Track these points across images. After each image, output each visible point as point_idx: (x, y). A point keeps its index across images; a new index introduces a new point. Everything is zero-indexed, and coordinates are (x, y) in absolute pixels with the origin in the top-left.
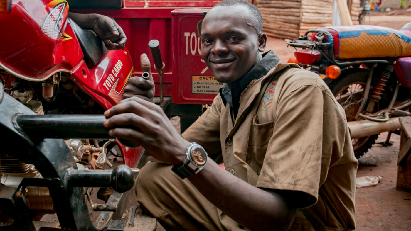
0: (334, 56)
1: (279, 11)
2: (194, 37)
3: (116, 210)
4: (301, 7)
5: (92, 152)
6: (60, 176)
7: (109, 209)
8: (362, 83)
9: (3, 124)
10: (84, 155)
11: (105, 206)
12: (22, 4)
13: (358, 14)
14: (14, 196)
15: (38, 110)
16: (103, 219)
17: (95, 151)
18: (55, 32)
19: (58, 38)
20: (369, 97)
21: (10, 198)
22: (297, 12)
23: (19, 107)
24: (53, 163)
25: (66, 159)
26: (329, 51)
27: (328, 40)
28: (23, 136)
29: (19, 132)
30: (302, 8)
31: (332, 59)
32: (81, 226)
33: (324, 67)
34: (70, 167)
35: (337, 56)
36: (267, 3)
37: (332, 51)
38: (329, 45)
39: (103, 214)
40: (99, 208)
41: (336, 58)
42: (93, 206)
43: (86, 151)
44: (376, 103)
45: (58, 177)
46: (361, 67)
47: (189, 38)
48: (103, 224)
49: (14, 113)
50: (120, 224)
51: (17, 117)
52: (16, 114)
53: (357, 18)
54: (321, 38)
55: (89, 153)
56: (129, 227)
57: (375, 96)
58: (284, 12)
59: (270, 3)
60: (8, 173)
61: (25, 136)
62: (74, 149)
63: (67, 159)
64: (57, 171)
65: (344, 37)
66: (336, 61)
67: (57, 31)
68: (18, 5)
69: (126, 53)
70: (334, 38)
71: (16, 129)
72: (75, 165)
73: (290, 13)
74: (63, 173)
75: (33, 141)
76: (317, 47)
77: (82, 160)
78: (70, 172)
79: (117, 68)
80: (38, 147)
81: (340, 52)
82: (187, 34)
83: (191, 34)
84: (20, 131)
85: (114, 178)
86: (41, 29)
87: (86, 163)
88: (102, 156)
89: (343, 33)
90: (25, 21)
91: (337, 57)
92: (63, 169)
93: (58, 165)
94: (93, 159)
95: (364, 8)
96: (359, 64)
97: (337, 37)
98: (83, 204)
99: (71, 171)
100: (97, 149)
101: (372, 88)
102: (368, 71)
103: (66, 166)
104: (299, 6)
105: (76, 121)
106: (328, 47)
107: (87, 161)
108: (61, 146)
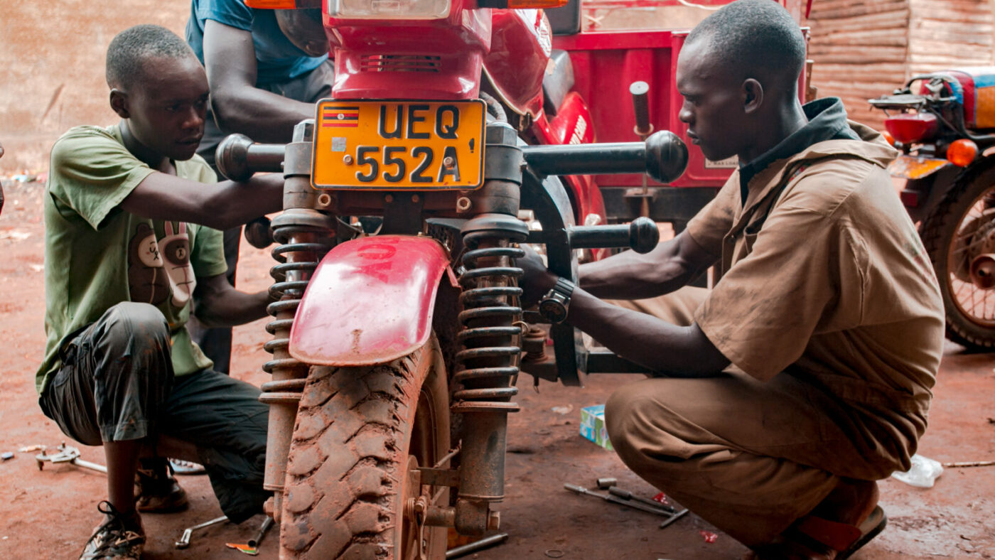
0: (966, 124)
1: (850, 72)
4: (908, 59)
22: (897, 73)
26: (954, 114)
27: (952, 92)
30: (911, 62)
31: (961, 130)
33: (944, 147)
35: (970, 122)
36: (820, 53)
37: (960, 114)
38: (955, 103)
41: (969, 126)
54: (937, 88)
58: (863, 72)
59: (828, 53)
65: (983, 85)
66: (968, 133)
70: (964, 89)
73: (879, 76)
76: (929, 107)
81: (975, 114)
89: (983, 77)
91: (971, 125)
97: (969, 85)
104: (901, 57)
106: (952, 106)
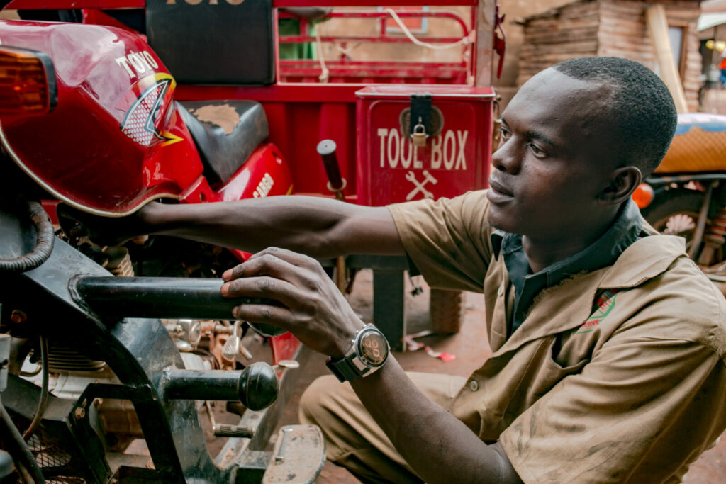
2: (394, 139)
3: (252, 435)
5: (216, 333)
6: (152, 381)
7: (242, 434)
8: (693, 214)
9: (53, 294)
10: (203, 339)
11: (234, 428)
12: (88, 85)
13: (696, 87)
14: (71, 416)
15: (122, 263)
16: (232, 449)
17: (223, 333)
18: (146, 133)
19: (151, 144)
20: (703, 237)
21: (64, 420)
23: (81, 264)
24: (139, 359)
25: (162, 352)
28: (86, 313)
29: (80, 307)
32: (190, 465)
34: (170, 364)
39: (232, 442)
40: (225, 431)
42: (214, 428)
43: (207, 332)
44: (716, 251)
45: (149, 382)
46: (691, 186)
47: (386, 138)
48: (232, 457)
49: (73, 272)
50: (261, 459)
51: (77, 280)
52: (76, 276)
53: (695, 95)
55: (211, 336)
56: (276, 464)
57: (714, 238)
60: (69, 372)
61: (90, 313)
62: (184, 330)
63: (164, 352)
64: (146, 372)
67: (151, 132)
68: (81, 86)
69: (279, 161)
71: (75, 301)
72: (179, 362)
74: (157, 375)
75: (104, 322)
77: (199, 347)
78: (169, 374)
79: (264, 188)
80: (113, 333)
82: (382, 132)
83: (389, 132)
84: (82, 305)
85: (244, 385)
86: (121, 128)
87: (205, 352)
88: (233, 342)
90: (94, 115)
92: (157, 369)
93: (148, 362)
94: (219, 345)
95: (708, 76)
96: (687, 182)
98: (194, 427)
99: (172, 372)
100: (224, 328)
101: (709, 222)
102: (703, 194)
103: (163, 364)
105: (178, 288)
107: (207, 349)
108: (155, 329)
